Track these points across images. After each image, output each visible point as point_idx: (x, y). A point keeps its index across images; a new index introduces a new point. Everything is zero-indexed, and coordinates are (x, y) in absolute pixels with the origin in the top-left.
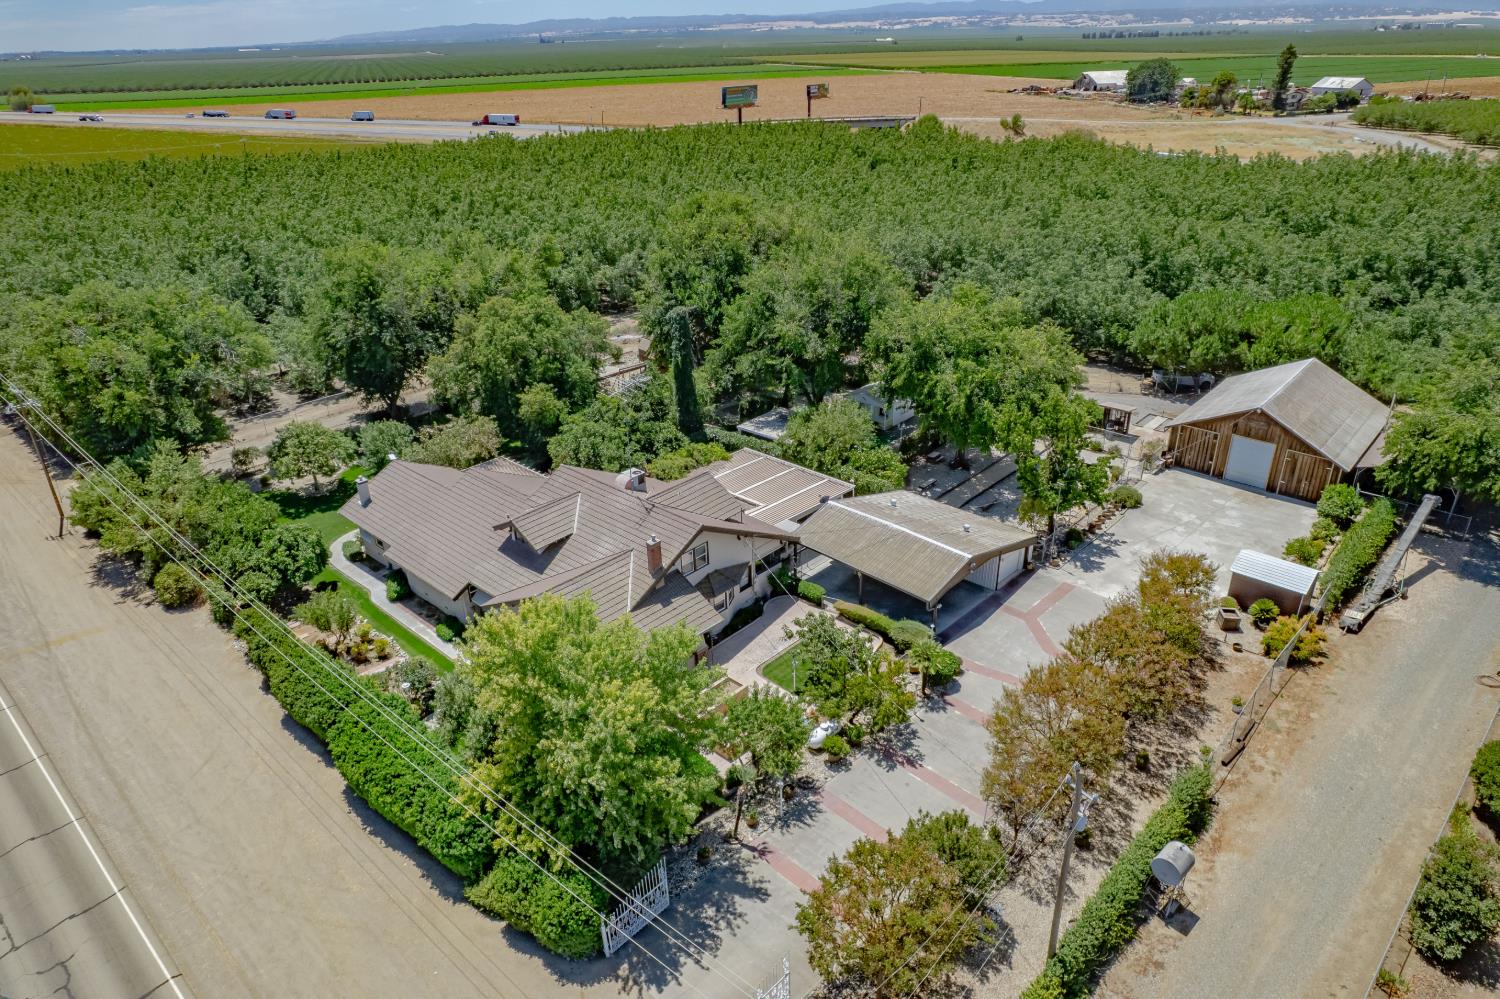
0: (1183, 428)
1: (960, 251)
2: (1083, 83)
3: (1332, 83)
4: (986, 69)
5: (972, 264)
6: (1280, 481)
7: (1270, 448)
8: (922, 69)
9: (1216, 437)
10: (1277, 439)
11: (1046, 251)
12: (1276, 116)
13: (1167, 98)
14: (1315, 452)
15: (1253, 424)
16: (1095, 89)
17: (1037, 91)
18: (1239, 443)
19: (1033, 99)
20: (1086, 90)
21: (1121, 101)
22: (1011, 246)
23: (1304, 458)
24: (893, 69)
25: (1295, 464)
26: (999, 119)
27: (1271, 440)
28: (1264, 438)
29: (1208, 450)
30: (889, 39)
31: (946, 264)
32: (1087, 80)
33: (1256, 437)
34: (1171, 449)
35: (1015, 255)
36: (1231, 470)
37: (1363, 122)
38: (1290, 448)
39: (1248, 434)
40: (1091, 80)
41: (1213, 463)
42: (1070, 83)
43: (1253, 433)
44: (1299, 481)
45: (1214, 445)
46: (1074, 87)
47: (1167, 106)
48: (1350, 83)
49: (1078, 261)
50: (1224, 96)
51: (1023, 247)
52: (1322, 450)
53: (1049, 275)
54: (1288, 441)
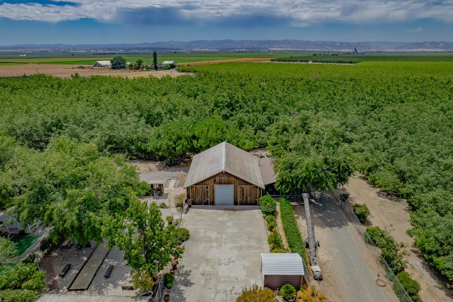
0: (192, 187)
1: (59, 122)
2: (96, 65)
3: (167, 62)
4: (63, 63)
5: (67, 127)
6: (239, 200)
7: (232, 187)
8: (39, 63)
9: (207, 188)
10: (233, 182)
11: (100, 116)
12: (156, 71)
13: (124, 67)
14: (250, 184)
15: (222, 178)
16: (101, 66)
17: (83, 68)
18: (217, 188)
19: (82, 70)
20: (99, 67)
21: (111, 69)
22: (84, 117)
23: (246, 188)
24: (27, 63)
25: (243, 191)
26: (70, 75)
27: (231, 183)
28: (228, 183)
29: (205, 194)
30: (25, 55)
31: (54, 129)
32: (98, 64)
33: (225, 183)
34: (188, 197)
35: (87, 120)
36: (217, 200)
37: (179, 71)
38: (240, 185)
39: (221, 183)
40: (99, 64)
41: (209, 199)
42: (93, 65)
43: (223, 182)
44: (247, 198)
45: (207, 191)
46: (94, 66)
47: (125, 70)
48: (171, 62)
49: (115, 118)
50: (141, 66)
51: (89, 115)
52: (253, 183)
53: (105, 125)
54: (238, 182)
